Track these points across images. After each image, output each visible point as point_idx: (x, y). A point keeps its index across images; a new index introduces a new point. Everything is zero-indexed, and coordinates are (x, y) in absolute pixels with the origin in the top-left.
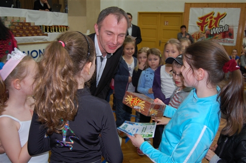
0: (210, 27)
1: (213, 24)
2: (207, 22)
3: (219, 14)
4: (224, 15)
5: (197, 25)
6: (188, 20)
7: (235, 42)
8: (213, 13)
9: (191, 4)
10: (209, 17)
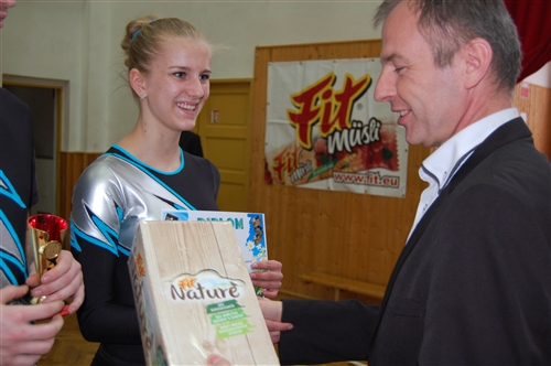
0: (325, 127)
1: (333, 116)
2: (317, 111)
3: (349, 81)
4: (366, 84)
5: (288, 121)
6: (265, 104)
7: (403, 184)
8: (330, 80)
9: (271, 49)
10: (320, 94)
